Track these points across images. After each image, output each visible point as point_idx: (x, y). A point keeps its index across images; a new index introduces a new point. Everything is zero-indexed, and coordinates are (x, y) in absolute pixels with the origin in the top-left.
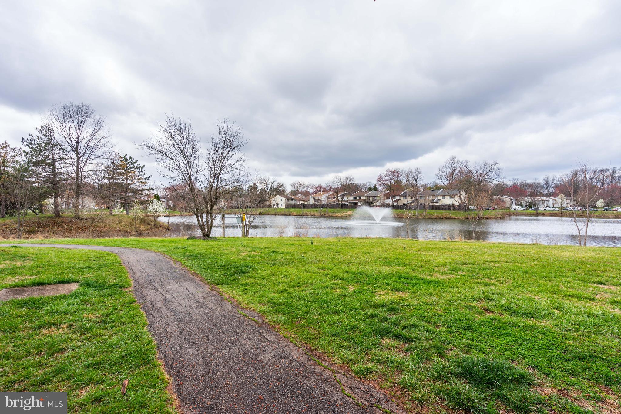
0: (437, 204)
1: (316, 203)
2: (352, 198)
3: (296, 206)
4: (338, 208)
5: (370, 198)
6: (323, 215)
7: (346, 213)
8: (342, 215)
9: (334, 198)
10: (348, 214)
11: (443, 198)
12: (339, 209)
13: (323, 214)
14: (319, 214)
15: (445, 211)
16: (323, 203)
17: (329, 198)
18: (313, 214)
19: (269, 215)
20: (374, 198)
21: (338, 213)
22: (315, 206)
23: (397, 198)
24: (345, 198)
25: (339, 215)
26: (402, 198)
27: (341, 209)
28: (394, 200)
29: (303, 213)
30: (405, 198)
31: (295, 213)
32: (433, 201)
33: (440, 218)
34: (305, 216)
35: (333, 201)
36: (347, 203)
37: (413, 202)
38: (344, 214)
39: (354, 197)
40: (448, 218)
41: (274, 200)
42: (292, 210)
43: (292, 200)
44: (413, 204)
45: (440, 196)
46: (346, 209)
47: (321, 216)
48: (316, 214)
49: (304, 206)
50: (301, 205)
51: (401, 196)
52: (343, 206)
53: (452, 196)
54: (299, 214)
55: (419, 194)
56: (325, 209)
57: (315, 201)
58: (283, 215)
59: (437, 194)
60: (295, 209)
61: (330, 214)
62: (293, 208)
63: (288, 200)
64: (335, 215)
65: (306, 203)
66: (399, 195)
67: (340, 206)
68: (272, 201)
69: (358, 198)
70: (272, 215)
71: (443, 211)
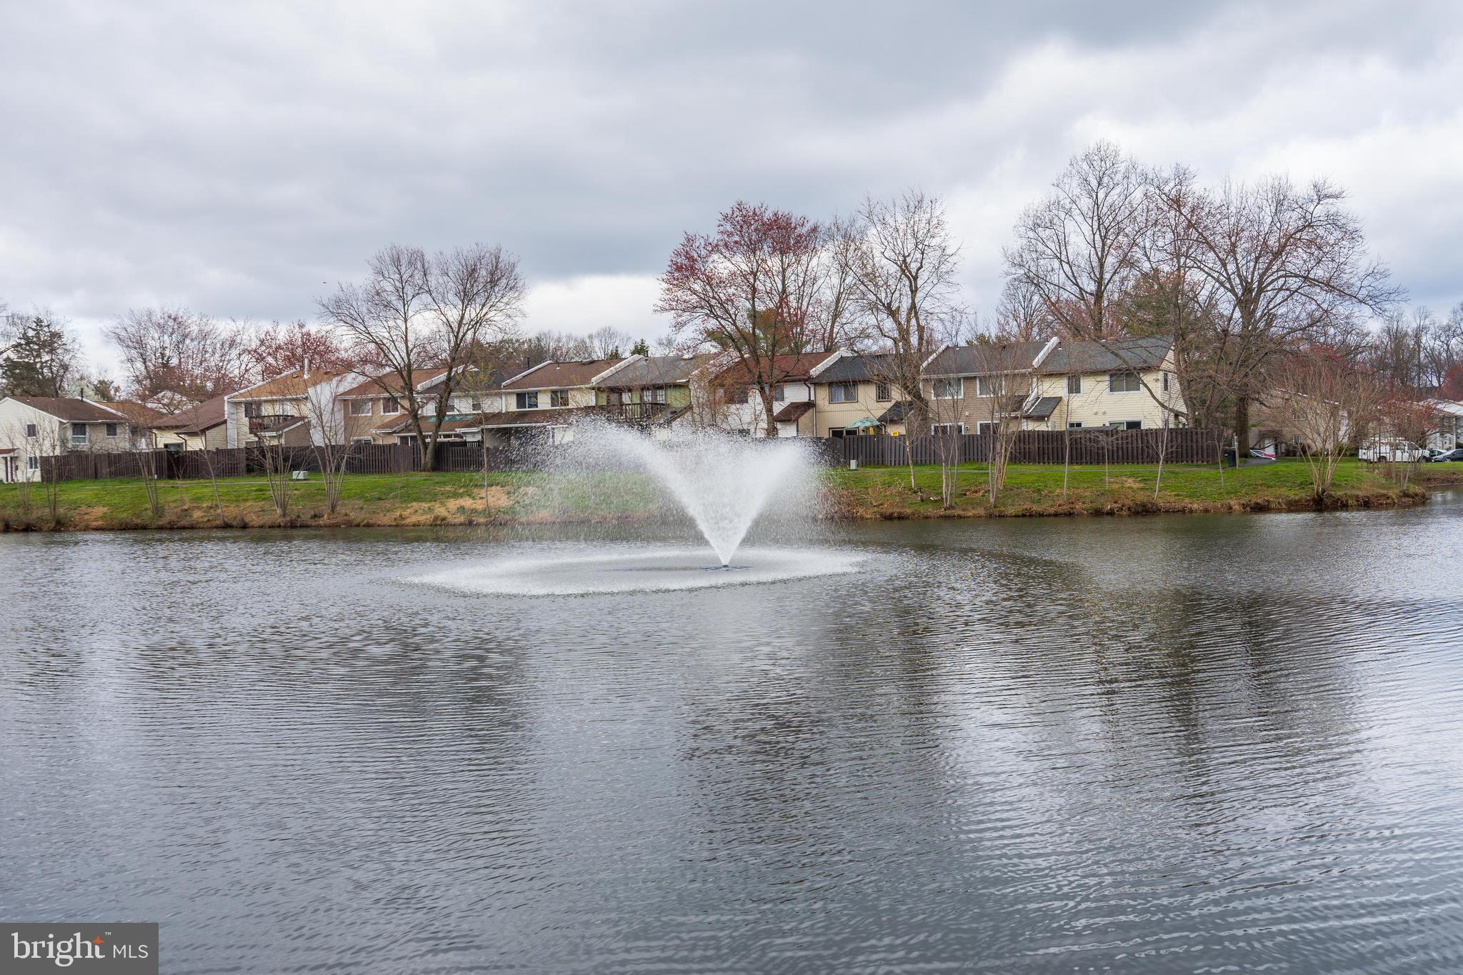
0: (1042, 427)
1: (270, 439)
2: (508, 404)
3: (124, 467)
4: (416, 466)
5: (626, 398)
6: (306, 518)
7: (467, 502)
8: (440, 511)
9: (391, 403)
10: (479, 505)
11: (1074, 388)
12: (418, 477)
13: (304, 510)
14: (276, 515)
15: (1118, 468)
16: (318, 439)
17: (357, 406)
18: (231, 512)
20: (648, 397)
21: (408, 498)
22: (253, 463)
23: (795, 394)
24: (462, 406)
25: (417, 513)
26: (822, 396)
27: (437, 477)
28: (778, 408)
29: (158, 511)
30: (841, 393)
31: (100, 511)
32: (1019, 407)
33: (1098, 513)
34: (172, 527)
36: (473, 436)
37: (892, 418)
38: (453, 504)
39: (521, 398)
40: (1144, 511)
42: (80, 495)
43: (111, 428)
44: (895, 431)
45: (1060, 375)
46: (465, 476)
47: (290, 526)
48: (251, 511)
49: (175, 465)
50: (158, 454)
51: (817, 383)
52: (447, 458)
53: (1124, 377)
54: (124, 516)
55: (927, 370)
56: (320, 481)
57: (254, 429)
59: (1036, 362)
60: (112, 485)
61: (353, 511)
62: (96, 476)
63: (79, 429)
64: (386, 519)
65: (195, 444)
66: (807, 380)
67: (427, 458)
69: (544, 402)
71: (1107, 468)
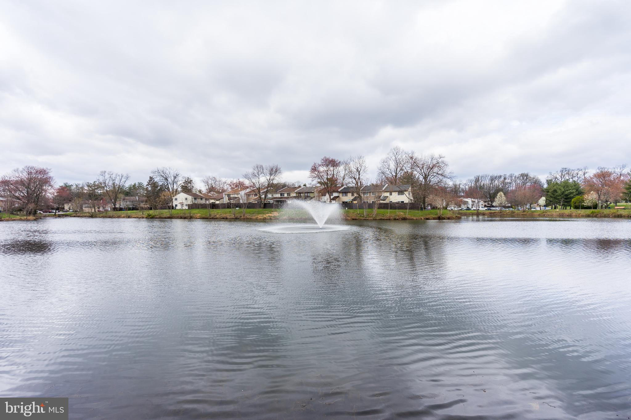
0: (384, 202)
1: (232, 201)
2: (279, 195)
3: (204, 206)
4: (260, 207)
5: (302, 195)
6: (239, 217)
7: (270, 215)
8: (265, 216)
9: (256, 195)
10: (273, 215)
11: (391, 194)
12: (261, 209)
13: (238, 215)
14: (233, 216)
16: (241, 202)
17: (249, 195)
18: (224, 216)
19: (160, 218)
20: (306, 195)
21: (259, 213)
22: (228, 206)
23: (335, 194)
24: (270, 196)
25: (260, 217)
26: (341, 195)
27: (264, 210)
28: (332, 197)
29: (210, 215)
30: (344, 194)
31: (199, 215)
32: (380, 198)
33: (395, 219)
34: (213, 218)
35: (253, 199)
36: (271, 202)
37: (354, 199)
38: (267, 215)
39: (281, 194)
40: (404, 219)
41: (176, 199)
42: (195, 212)
43: (201, 199)
44: (355, 202)
45: (388, 192)
46: (270, 209)
47: (236, 219)
48: (228, 215)
49: (213, 206)
50: (210, 204)
51: (340, 192)
52: (266, 206)
53: (401, 192)
54: (203, 216)
55: (362, 190)
56: (242, 210)
57: (229, 199)
58: (181, 218)
59: (383, 189)
60: (201, 210)
61: (248, 216)
62: (198, 208)
63: (195, 199)
64: (254, 218)
65: (217, 202)
66: (338, 192)
67: (262, 206)
68: (174, 200)
69: (286, 195)
70: (165, 218)
71: (397, 210)
